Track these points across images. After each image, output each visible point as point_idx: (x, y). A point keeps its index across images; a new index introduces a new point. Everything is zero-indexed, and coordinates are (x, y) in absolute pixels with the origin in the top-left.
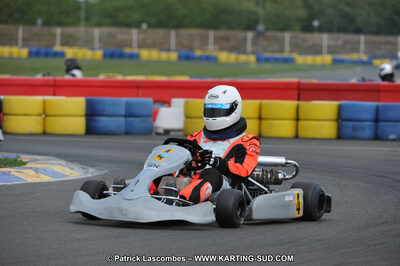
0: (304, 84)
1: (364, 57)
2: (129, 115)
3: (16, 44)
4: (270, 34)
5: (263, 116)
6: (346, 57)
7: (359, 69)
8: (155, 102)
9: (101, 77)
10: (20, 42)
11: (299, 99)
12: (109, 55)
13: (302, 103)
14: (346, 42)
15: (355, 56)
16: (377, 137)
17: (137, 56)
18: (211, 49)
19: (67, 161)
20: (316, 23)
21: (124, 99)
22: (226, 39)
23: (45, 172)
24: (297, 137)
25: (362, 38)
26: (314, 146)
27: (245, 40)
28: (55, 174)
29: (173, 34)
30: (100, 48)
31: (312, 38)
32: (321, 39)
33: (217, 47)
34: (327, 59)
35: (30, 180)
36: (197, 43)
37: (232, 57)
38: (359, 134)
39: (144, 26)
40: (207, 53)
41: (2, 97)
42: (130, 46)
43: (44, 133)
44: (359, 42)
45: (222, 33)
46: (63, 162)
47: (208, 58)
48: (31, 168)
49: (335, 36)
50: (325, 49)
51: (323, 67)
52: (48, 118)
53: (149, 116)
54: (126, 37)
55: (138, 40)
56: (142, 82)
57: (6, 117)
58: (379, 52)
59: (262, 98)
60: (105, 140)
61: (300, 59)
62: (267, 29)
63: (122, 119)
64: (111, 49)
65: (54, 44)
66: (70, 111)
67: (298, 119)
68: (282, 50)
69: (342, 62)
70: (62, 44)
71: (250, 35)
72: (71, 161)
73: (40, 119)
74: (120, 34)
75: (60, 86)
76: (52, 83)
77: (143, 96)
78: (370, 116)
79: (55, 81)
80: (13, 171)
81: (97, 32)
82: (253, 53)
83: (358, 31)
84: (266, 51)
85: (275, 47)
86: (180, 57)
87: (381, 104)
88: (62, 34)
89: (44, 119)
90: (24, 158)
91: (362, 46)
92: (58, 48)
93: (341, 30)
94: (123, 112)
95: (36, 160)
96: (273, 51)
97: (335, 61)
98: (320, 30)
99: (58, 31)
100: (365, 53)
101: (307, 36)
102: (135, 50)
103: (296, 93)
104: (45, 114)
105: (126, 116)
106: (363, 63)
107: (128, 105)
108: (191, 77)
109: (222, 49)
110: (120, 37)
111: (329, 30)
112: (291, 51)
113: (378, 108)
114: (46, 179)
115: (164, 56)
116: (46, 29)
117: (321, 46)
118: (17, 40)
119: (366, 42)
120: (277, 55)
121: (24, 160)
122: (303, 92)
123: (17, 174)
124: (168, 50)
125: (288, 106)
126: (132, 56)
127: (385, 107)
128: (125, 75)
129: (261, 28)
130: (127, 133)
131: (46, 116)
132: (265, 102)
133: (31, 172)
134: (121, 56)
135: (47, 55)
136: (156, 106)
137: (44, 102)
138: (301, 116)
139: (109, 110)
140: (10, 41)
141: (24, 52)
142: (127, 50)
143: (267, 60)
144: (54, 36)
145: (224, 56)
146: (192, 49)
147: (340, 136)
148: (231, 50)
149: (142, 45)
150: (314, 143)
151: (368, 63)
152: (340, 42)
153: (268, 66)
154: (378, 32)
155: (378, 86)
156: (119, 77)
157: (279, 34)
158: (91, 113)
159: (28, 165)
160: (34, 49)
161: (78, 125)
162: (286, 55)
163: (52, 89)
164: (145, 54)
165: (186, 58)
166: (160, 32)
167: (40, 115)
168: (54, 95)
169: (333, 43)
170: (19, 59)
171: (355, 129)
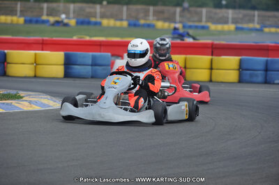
0: (216, 44)
1: (258, 26)
2: (94, 64)
3: (16, 15)
4: (192, 9)
5: (187, 66)
6: (245, 26)
7: (253, 34)
8: (113, 55)
9: (75, 38)
10: (19, 13)
11: (212, 55)
12: (80, 23)
13: (214, 58)
14: (245, 16)
15: (251, 26)
16: (267, 82)
17: (100, 24)
18: (151, 19)
19: (52, 96)
20: (224, 2)
21: (91, 53)
22: (162, 12)
23: (36, 103)
24: (211, 81)
25: (256, 13)
26: (222, 88)
27: (175, 13)
28: (43, 105)
29: (125, 8)
30: (74, 18)
31: (222, 12)
32: (228, 13)
33: (155, 18)
34: (232, 27)
35: (26, 109)
36: (141, 15)
37: (166, 25)
38: (255, 79)
39: (105, 3)
40: (148, 22)
41: (6, 51)
42: (95, 17)
43: (35, 76)
44: (254, 16)
45: (159, 8)
46: (49, 97)
47: (149, 26)
48: (26, 101)
49: (237, 11)
50: (230, 20)
51: (229, 32)
52: (38, 66)
53: (108, 65)
54: (92, 10)
55: (101, 13)
56: (103, 41)
57: (9, 65)
58: (268, 23)
59: (186, 54)
60: (78, 82)
61: (213, 27)
62: (190, 6)
63: (90, 67)
64: (82, 18)
65: (42, 15)
66: (53, 62)
67: (211, 69)
68: (200, 21)
69: (242, 29)
70: (48, 15)
71: (178, 10)
72: (54, 96)
73: (33, 66)
74: (88, 8)
75: (47, 44)
76: (41, 42)
77: (104, 52)
78: (262, 67)
79: (43, 40)
80: (14, 102)
81: (72, 6)
82: (180, 22)
83: (254, 8)
84: (189, 21)
85: (196, 19)
86: (129, 25)
87: (269, 58)
88: (48, 8)
89: (35, 67)
90: (22, 93)
91: (256, 18)
92: (45, 18)
93: (241, 7)
94: (90, 62)
95: (30, 95)
96: (194, 21)
97: (237, 29)
98: (227, 7)
99: (45, 5)
100: (258, 23)
101: (218, 11)
102: (98, 20)
103: (210, 50)
104: (36, 63)
105: (92, 65)
106: (257, 30)
107: (94, 58)
109: (158, 20)
110: (88, 10)
111: (234, 7)
112: (207, 21)
113: (267, 61)
114: (37, 108)
115: (118, 23)
116: (37, 4)
117: (228, 18)
118: (16, 11)
119: (259, 16)
120: (197, 24)
121: (22, 95)
122: (216, 50)
123: (16, 105)
124: (122, 20)
125: (204, 60)
126: (96, 24)
127: (272, 61)
128: (91, 37)
129: (186, 5)
130: (92, 77)
131: (37, 64)
132: (189, 56)
133: (26, 103)
134: (89, 23)
135: (37, 22)
136: (113, 58)
137: (36, 54)
138: (214, 67)
139: (80, 61)
140: (12, 12)
141: (21, 20)
142: (93, 20)
143: (190, 27)
144: (42, 8)
145: (160, 24)
146: (138, 19)
147: (241, 81)
148: (165, 20)
149: (103, 16)
150: (223, 85)
151: (261, 30)
152: (241, 16)
154: (267, 9)
155: (268, 46)
156: (88, 38)
157: (199, 9)
158: (68, 63)
159: (24, 99)
160: (28, 18)
161: (59, 71)
162: (203, 24)
163: (41, 46)
164: (105, 22)
165: (134, 25)
166: (116, 7)
167: (33, 64)
168: (42, 50)
169: (235, 16)
170: (17, 24)
171: (251, 76)
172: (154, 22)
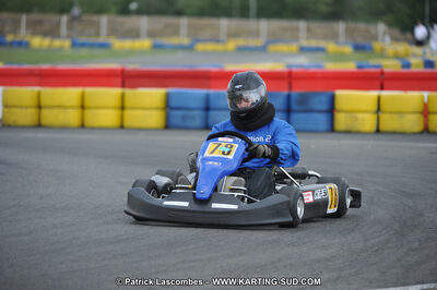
0: (129, 71)
1: (185, 41)
4: (87, 17)
5: (87, 103)
6: (167, 41)
7: (181, 54)
11: (123, 85)
13: (129, 92)
14: (167, 26)
15: (175, 41)
16: (207, 126)
18: (24, 34)
20: (133, 6)
22: (39, 23)
24: (122, 127)
25: (184, 21)
26: (141, 137)
27: (58, 24)
33: (29, 31)
34: (146, 43)
36: (9, 28)
37: (46, 42)
38: (189, 123)
40: (18, 39)
45: (35, 16)
47: (20, 44)
49: (154, 19)
50: (144, 33)
51: (141, 52)
61: (119, 44)
62: (84, 12)
67: (123, 108)
68: (98, 34)
69: (161, 46)
71: (64, 19)
78: (200, 104)
82: (68, 37)
83: (179, 13)
85: (92, 31)
87: (211, 91)
91: (184, 30)
93: (160, 12)
96: (90, 36)
97: (156, 47)
98: (139, 12)
100: (189, 35)
101: (125, 20)
103: (119, 80)
106: (184, 48)
108: (5, 63)
109: (34, 34)
111: (149, 13)
112: (108, 35)
113: (207, 98)
119: (189, 25)
120: (92, 40)
122: (128, 79)
125: (110, 94)
129: (76, 11)
132: (89, 90)
138: (126, 105)
143: (83, 45)
145: (37, 42)
146: (4, 34)
147: (168, 126)
148: (45, 34)
150: (141, 133)
151: (189, 48)
152: (160, 26)
153: (84, 52)
154: (201, 13)
157: (95, 18)
162: (102, 39)
169: (153, 26)
171: (184, 118)
172: (28, 39)
